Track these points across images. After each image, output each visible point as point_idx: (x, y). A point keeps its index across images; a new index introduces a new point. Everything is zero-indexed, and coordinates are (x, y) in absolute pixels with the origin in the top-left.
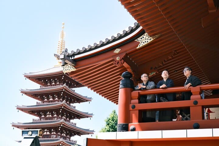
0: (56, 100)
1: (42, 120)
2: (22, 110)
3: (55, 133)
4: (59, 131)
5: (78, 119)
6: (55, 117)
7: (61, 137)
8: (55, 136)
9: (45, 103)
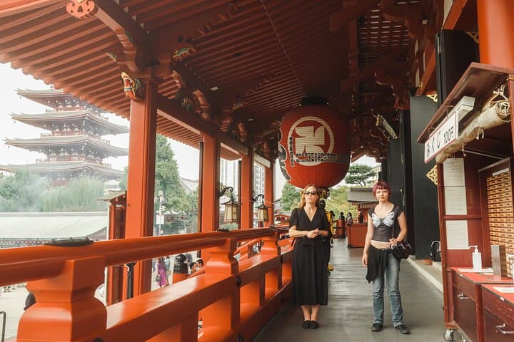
0: (77, 108)
1: (56, 136)
2: (22, 121)
3: (76, 154)
4: (82, 152)
5: (112, 135)
6: (77, 132)
7: (87, 159)
8: (76, 158)
9: (59, 112)
